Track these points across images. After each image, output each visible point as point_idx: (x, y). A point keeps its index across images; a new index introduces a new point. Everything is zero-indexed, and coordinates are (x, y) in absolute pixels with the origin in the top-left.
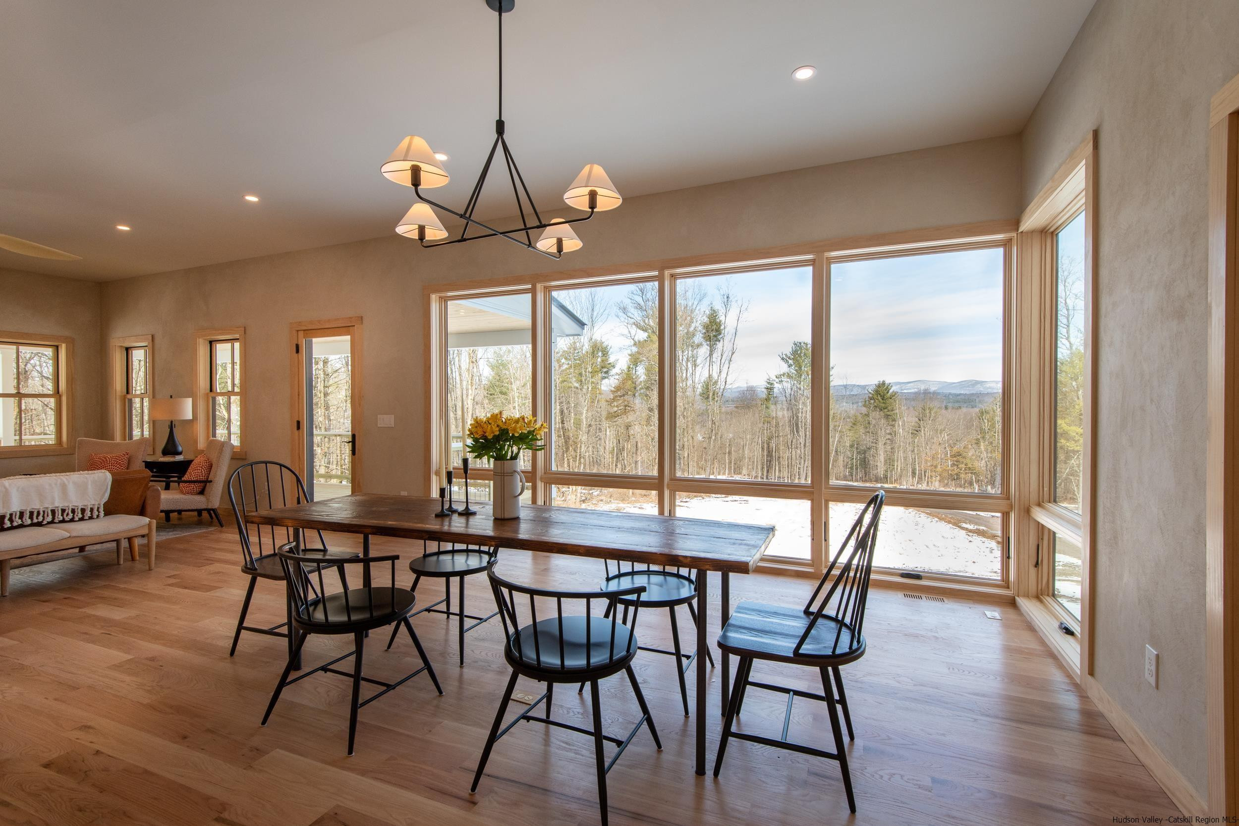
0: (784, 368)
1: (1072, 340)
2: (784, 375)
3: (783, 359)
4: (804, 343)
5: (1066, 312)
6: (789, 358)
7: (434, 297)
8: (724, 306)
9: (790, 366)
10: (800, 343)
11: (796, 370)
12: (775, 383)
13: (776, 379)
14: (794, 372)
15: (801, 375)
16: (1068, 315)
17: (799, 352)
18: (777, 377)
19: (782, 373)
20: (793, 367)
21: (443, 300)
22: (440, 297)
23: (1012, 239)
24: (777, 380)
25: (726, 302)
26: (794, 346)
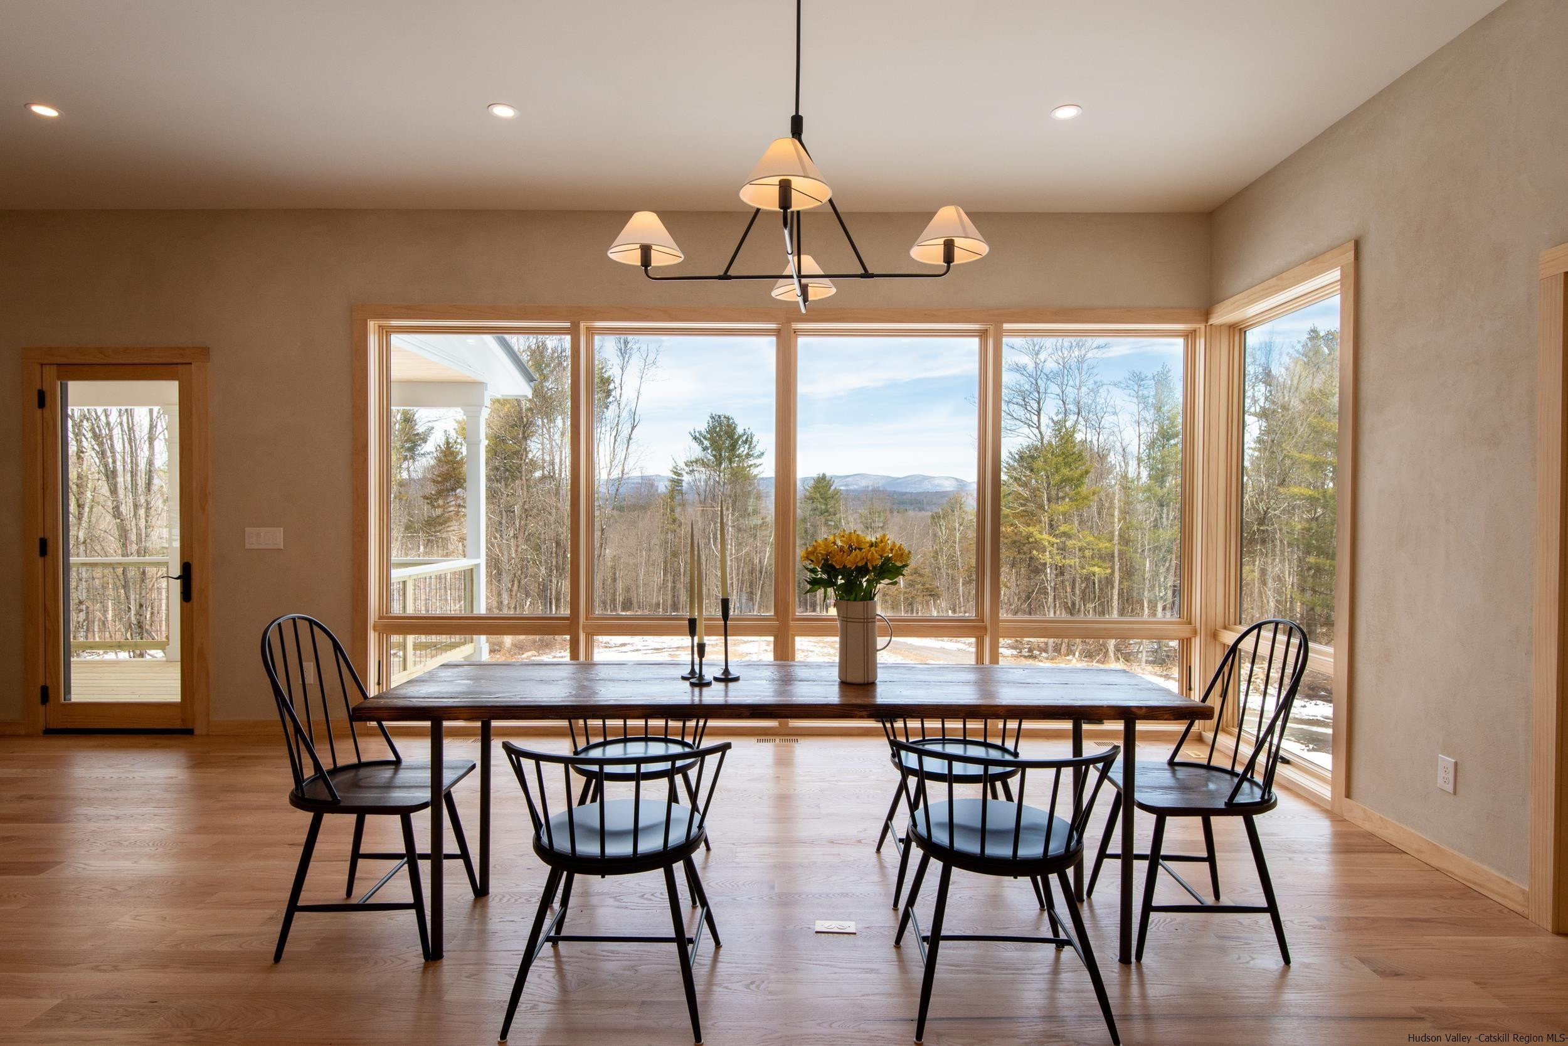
0: (696, 451)
1: (1043, 428)
2: (696, 461)
3: (695, 438)
4: (725, 417)
5: (1037, 395)
6: (705, 438)
7: (372, 325)
8: (620, 354)
9: (705, 449)
10: (719, 417)
11: (714, 456)
12: (684, 473)
13: (685, 467)
14: (711, 458)
15: (721, 464)
16: (1040, 399)
17: (718, 430)
18: (686, 465)
19: (693, 459)
20: (709, 451)
21: (384, 331)
22: (379, 326)
23: (1195, 331)
24: (687, 469)
25: (623, 349)
26: (711, 420)
